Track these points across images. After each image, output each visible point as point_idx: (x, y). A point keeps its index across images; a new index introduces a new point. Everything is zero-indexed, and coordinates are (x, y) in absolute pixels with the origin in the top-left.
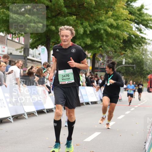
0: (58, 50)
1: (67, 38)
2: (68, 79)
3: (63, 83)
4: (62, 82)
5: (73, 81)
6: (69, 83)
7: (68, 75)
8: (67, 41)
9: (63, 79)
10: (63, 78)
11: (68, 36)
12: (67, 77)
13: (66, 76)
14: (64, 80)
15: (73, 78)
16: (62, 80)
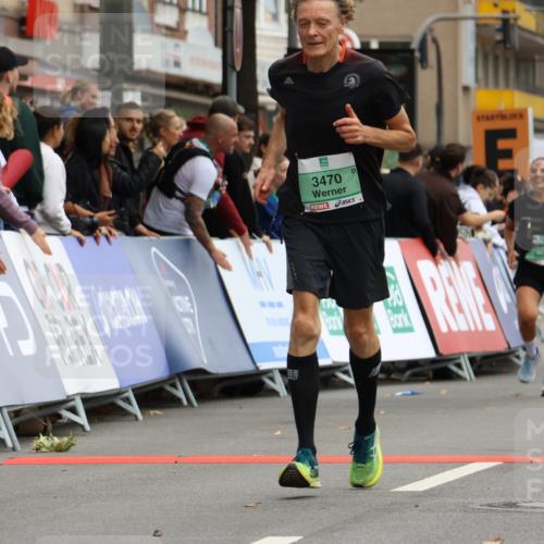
0: (289, 81)
1: (323, 32)
2: (339, 191)
3: (321, 208)
4: (313, 203)
5: (359, 199)
6: (341, 206)
7: (336, 177)
8: (324, 42)
9: (316, 194)
10: (318, 189)
11: (328, 21)
12: (335, 186)
13: (327, 179)
14: (322, 198)
15: (359, 189)
16: (312, 199)
